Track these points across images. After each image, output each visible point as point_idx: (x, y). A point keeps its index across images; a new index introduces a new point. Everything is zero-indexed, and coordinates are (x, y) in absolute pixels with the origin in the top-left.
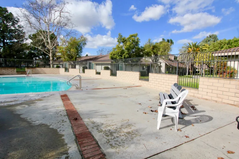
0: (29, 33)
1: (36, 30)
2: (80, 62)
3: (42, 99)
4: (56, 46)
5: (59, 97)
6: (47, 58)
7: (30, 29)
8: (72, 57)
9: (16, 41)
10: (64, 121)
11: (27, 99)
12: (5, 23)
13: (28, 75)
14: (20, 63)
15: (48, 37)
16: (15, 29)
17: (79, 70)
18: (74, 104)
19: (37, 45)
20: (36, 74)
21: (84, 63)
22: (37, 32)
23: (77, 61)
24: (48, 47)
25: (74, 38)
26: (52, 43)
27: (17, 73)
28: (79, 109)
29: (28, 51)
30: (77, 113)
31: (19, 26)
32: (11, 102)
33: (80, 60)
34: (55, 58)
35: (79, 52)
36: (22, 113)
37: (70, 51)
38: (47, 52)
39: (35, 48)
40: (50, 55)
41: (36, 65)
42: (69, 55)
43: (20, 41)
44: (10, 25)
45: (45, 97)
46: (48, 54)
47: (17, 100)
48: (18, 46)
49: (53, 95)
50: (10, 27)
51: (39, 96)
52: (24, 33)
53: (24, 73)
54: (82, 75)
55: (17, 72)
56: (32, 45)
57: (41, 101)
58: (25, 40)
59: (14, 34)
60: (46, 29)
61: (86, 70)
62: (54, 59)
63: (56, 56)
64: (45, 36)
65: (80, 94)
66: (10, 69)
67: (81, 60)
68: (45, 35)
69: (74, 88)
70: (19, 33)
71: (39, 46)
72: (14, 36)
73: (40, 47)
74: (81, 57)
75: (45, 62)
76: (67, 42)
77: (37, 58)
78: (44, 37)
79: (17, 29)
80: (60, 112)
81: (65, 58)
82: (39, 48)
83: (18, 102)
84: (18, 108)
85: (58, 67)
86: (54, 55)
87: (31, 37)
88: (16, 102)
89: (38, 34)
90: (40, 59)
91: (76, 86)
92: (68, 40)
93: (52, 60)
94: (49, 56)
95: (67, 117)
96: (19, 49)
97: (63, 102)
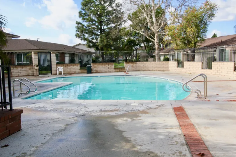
0: (129, 12)
1: (137, 6)
2: (202, 49)
3: (148, 111)
4: (163, 26)
5: (172, 110)
6: (151, 46)
7: (129, 6)
8: (189, 42)
9: (113, 25)
10: (182, 154)
11: (129, 109)
12: (103, 4)
13: (128, 72)
14: (117, 55)
15: (153, 13)
16: (112, 10)
17: (201, 63)
18: (197, 127)
19: (138, 28)
20: (137, 71)
21: (211, 50)
22: (137, 9)
23: (198, 47)
24: (152, 29)
25: (193, 8)
26: (158, 22)
27: (115, 71)
28: (205, 136)
29: (126, 38)
30: (203, 143)
31: (116, 4)
32: (111, 111)
33: (203, 46)
34: (162, 45)
35: (202, 31)
36: (124, 130)
37: (185, 31)
38: (150, 37)
39: (136, 33)
40: (156, 41)
41: (136, 57)
42: (184, 38)
43: (118, 25)
44: (107, 5)
45: (150, 108)
46: (152, 40)
47: (117, 109)
48: (116, 33)
49: (163, 106)
50: (107, 9)
51: (144, 105)
52: (122, 13)
53: (122, 70)
54: (207, 72)
55: (115, 68)
56: (131, 28)
57: (147, 115)
58: (124, 22)
59: (112, 17)
60: (150, 3)
61: (213, 64)
62: (160, 46)
63: (163, 42)
64: (149, 13)
65: (205, 109)
66: (108, 65)
67: (205, 45)
68: (148, 11)
69: (193, 97)
70: (117, 14)
71: (141, 29)
72: (111, 20)
73: (142, 31)
74: (205, 40)
75: (148, 53)
76: (182, 16)
77: (138, 47)
78: (147, 15)
79: (114, 9)
80: (175, 136)
81: (178, 44)
82: (140, 32)
83: (120, 113)
84: (119, 121)
85: (167, 60)
86: (161, 40)
87: (130, 17)
88: (117, 112)
89: (139, 11)
90: (141, 48)
91: (198, 93)
92: (182, 13)
93: (158, 48)
94: (154, 43)
95: (186, 147)
96: (116, 37)
97: (178, 119)
